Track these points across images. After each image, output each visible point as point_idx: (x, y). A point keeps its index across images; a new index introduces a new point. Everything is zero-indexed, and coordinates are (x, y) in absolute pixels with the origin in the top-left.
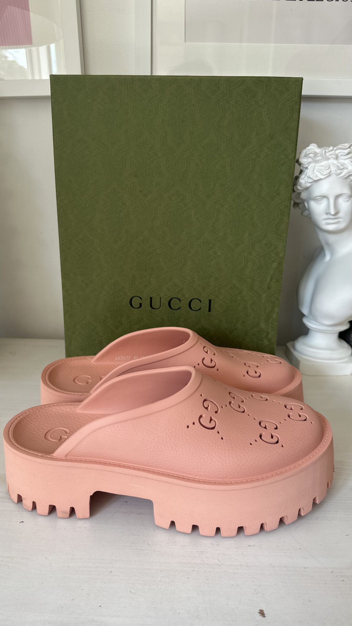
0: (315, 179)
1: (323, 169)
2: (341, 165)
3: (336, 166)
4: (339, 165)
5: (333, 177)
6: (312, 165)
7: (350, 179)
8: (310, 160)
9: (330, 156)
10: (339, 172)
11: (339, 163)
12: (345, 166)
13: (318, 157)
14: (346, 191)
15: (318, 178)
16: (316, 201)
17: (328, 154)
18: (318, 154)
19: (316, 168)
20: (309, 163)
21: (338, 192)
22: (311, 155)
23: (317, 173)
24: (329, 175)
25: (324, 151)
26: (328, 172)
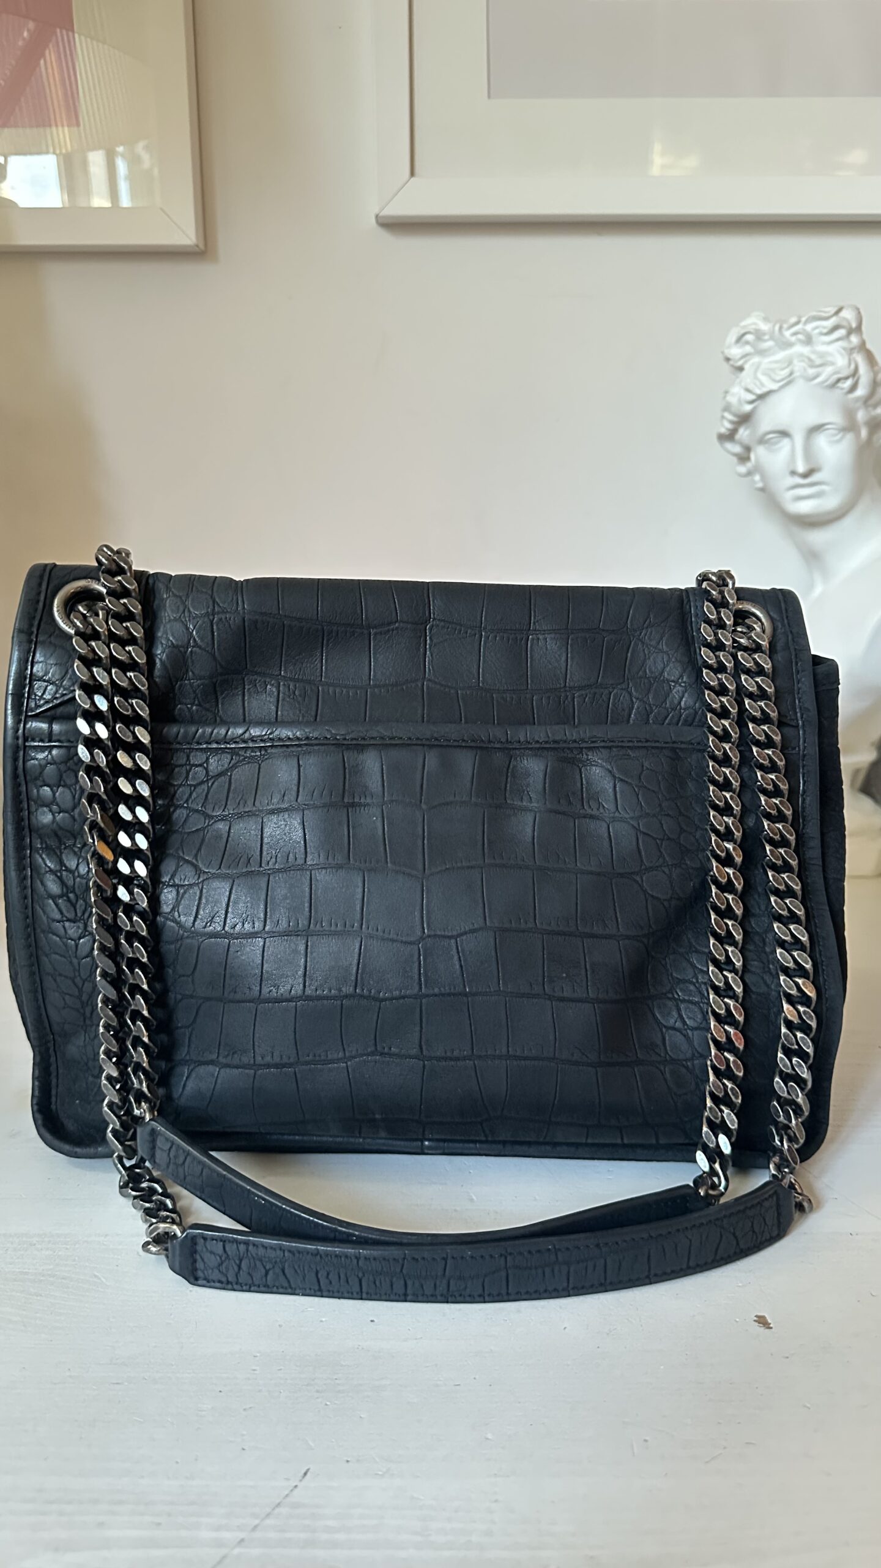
0: (760, 393)
1: (775, 369)
2: (818, 358)
3: (806, 359)
4: (813, 357)
5: (800, 385)
6: (755, 359)
7: (842, 389)
8: (748, 349)
9: (793, 339)
10: (811, 372)
11: (814, 352)
12: (830, 359)
13: (765, 341)
14: (834, 417)
15: (765, 390)
16: (767, 445)
17: (787, 334)
18: (764, 334)
19: (763, 366)
20: (746, 356)
21: (813, 419)
22: (749, 337)
23: (764, 379)
24: (789, 381)
25: (777, 328)
26: (788, 374)
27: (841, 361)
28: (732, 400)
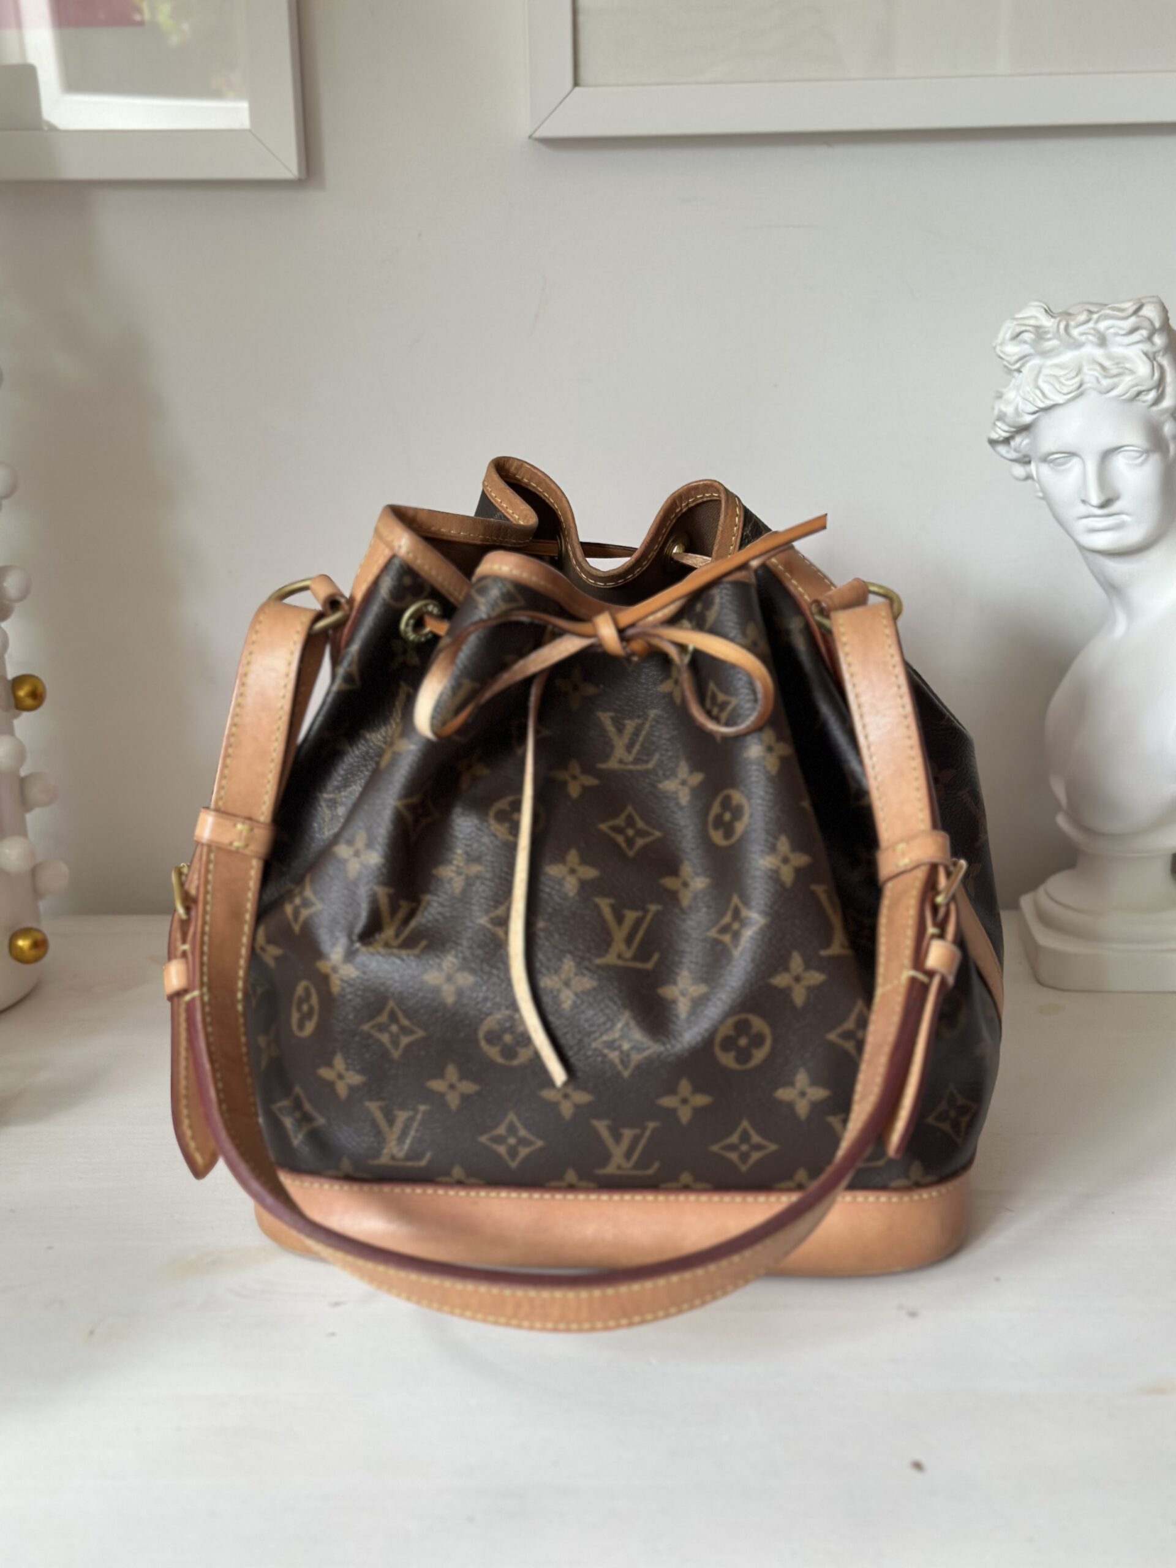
0: (1042, 405)
1: (1061, 376)
2: (1113, 365)
3: (1098, 368)
4: (1107, 363)
5: (1092, 396)
6: (1036, 361)
7: (1144, 402)
8: (1026, 349)
9: (1083, 338)
10: (1106, 383)
11: (1110, 357)
12: (1128, 365)
13: (1049, 339)
14: (1135, 438)
15: (1048, 403)
16: (1051, 465)
17: (1075, 332)
18: (1047, 333)
19: (1045, 371)
20: (1024, 358)
21: (1108, 440)
22: (1027, 336)
23: (1046, 387)
24: (1080, 392)
25: (1062, 326)
26: (1077, 385)
27: (1143, 369)
28: (1009, 410)
